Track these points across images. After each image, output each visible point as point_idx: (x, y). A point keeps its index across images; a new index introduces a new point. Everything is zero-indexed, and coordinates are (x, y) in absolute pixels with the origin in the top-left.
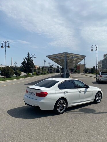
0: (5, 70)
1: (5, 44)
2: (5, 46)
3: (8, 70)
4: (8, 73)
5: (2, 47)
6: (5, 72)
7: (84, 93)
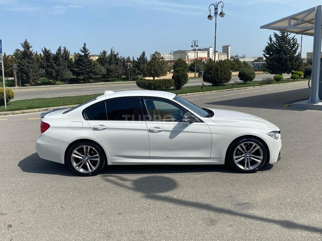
0: (211, 69)
1: (216, 9)
2: (216, 13)
3: (217, 70)
4: (217, 75)
5: (210, 17)
6: (210, 73)
7: (169, 134)
